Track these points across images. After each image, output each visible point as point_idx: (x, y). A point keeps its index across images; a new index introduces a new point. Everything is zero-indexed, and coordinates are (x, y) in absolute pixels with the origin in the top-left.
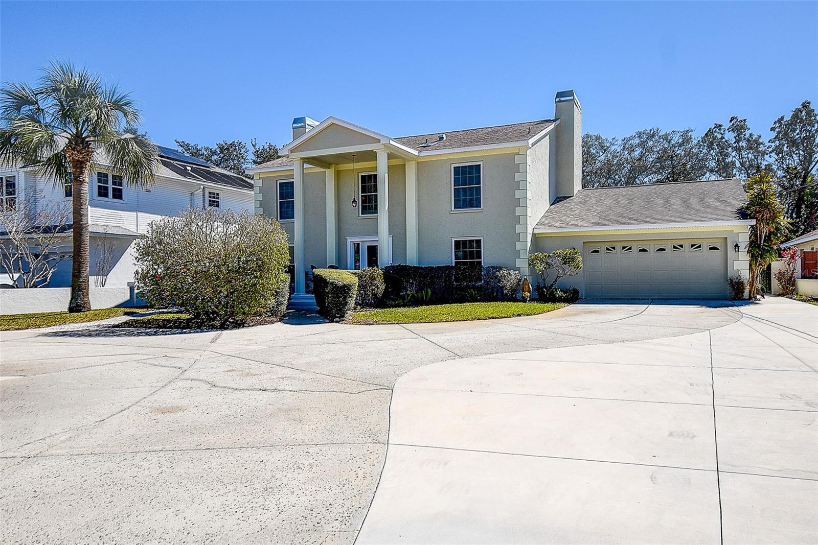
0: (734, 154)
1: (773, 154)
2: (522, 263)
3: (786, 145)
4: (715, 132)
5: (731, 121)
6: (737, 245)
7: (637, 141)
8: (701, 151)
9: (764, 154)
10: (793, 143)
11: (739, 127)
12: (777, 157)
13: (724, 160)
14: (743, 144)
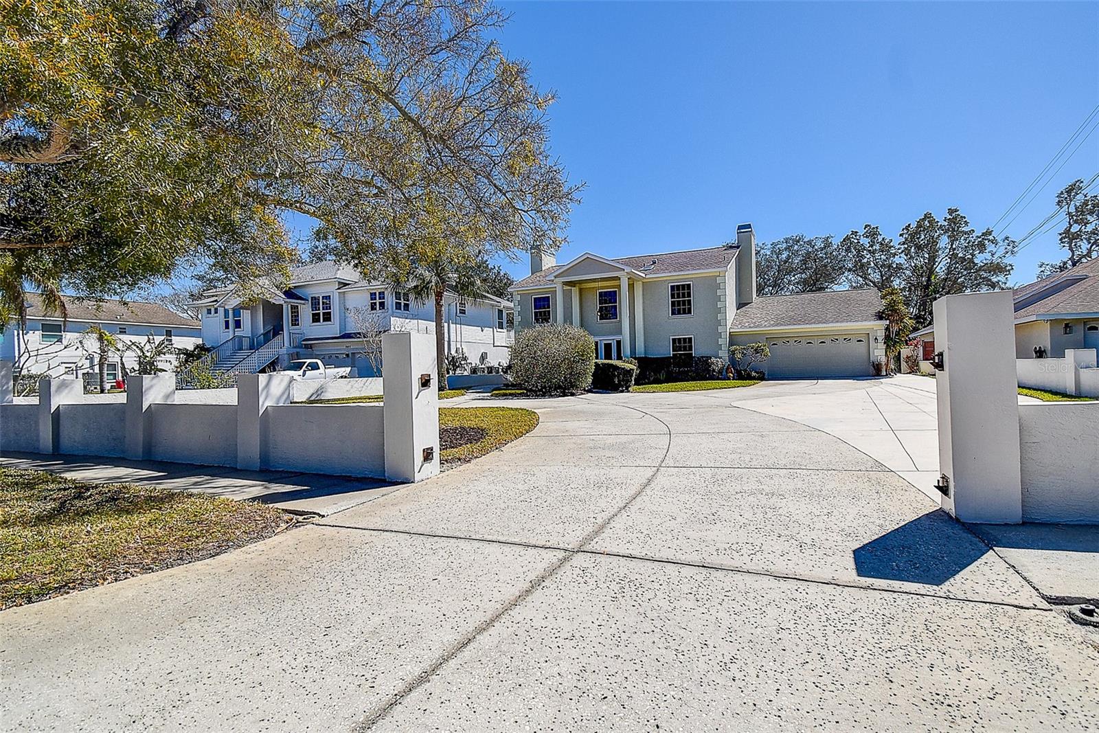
0: (868, 257)
1: (903, 255)
2: (724, 353)
3: (913, 248)
4: (852, 238)
5: (865, 229)
6: (876, 339)
7: (784, 245)
8: (840, 254)
9: (895, 255)
10: (919, 248)
11: (872, 233)
12: (905, 258)
13: (860, 261)
14: (877, 247)
